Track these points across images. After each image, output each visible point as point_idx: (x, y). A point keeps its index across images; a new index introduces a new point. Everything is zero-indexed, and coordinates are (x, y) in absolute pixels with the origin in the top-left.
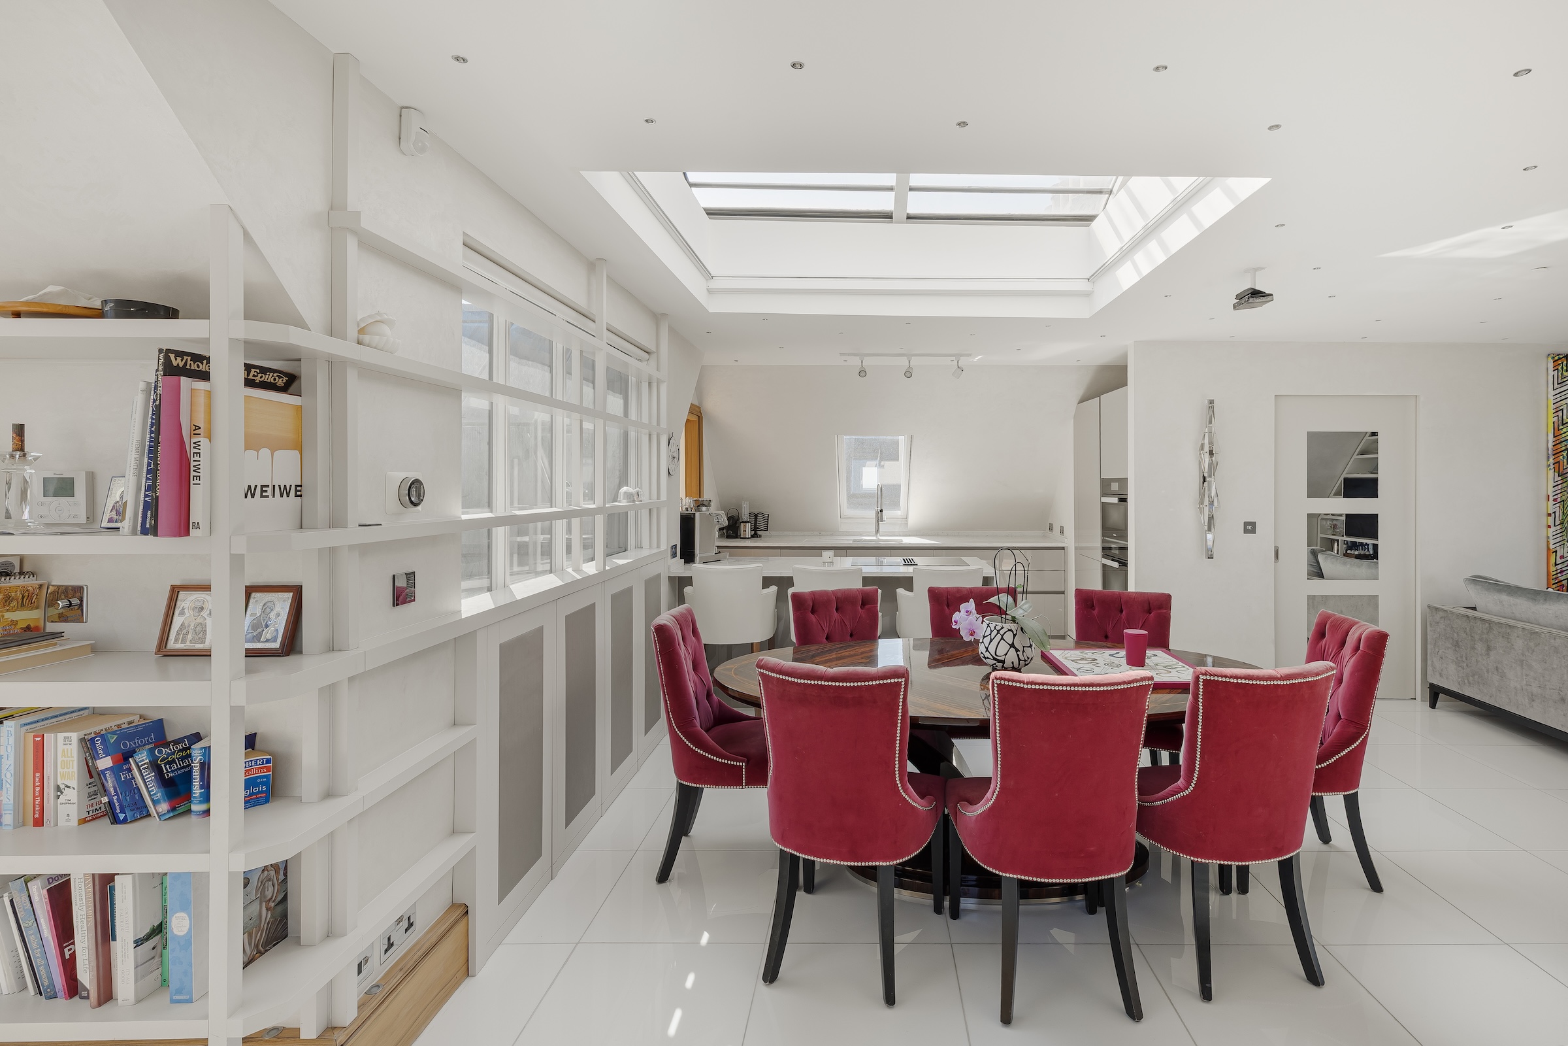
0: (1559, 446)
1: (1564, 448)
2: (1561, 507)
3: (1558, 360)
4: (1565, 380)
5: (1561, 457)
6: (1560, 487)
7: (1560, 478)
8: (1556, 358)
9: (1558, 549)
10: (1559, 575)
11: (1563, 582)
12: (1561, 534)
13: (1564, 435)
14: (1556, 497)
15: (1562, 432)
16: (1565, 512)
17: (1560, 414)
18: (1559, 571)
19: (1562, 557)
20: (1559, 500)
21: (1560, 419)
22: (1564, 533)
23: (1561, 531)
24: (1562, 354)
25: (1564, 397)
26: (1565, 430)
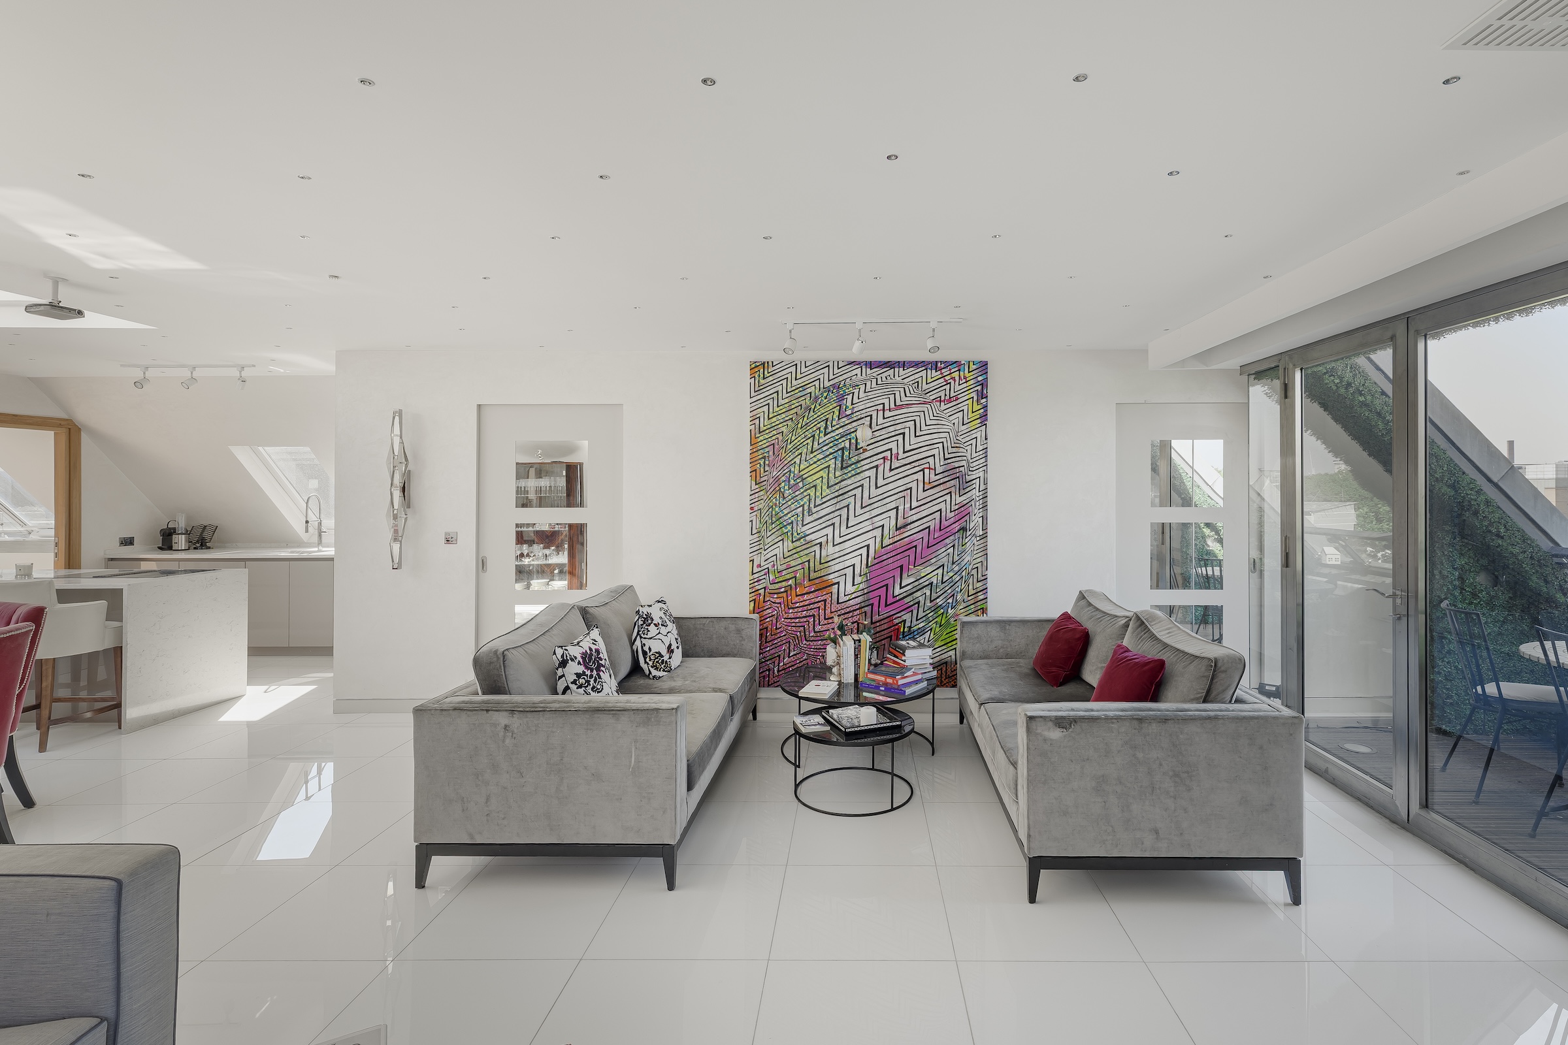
0: (756, 454)
1: (761, 456)
2: (758, 516)
3: (755, 367)
4: (761, 387)
5: (758, 466)
6: (757, 495)
7: (757, 486)
8: (753, 366)
9: (755, 557)
10: (756, 584)
11: (760, 591)
12: (758, 543)
13: (760, 443)
14: (753, 505)
15: (759, 440)
16: (762, 520)
17: (757, 421)
18: (756, 580)
19: (759, 566)
20: (756, 509)
21: (757, 427)
22: (761, 542)
23: (758, 539)
24: (759, 362)
25: (760, 405)
26: (761, 438)
